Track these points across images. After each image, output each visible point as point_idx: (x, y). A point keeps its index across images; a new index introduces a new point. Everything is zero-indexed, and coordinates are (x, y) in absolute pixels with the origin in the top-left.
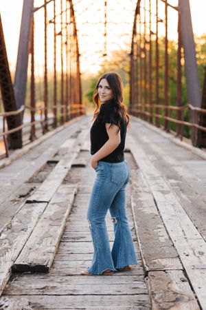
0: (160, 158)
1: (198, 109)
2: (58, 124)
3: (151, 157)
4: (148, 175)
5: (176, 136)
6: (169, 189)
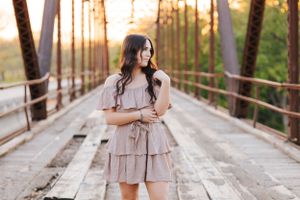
0: (199, 132)
2: (86, 90)
3: (188, 129)
4: (191, 154)
5: (209, 104)
6: (222, 177)
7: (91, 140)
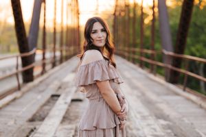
0: (143, 94)
1: (171, 53)
3: (135, 92)
7: (64, 99)
